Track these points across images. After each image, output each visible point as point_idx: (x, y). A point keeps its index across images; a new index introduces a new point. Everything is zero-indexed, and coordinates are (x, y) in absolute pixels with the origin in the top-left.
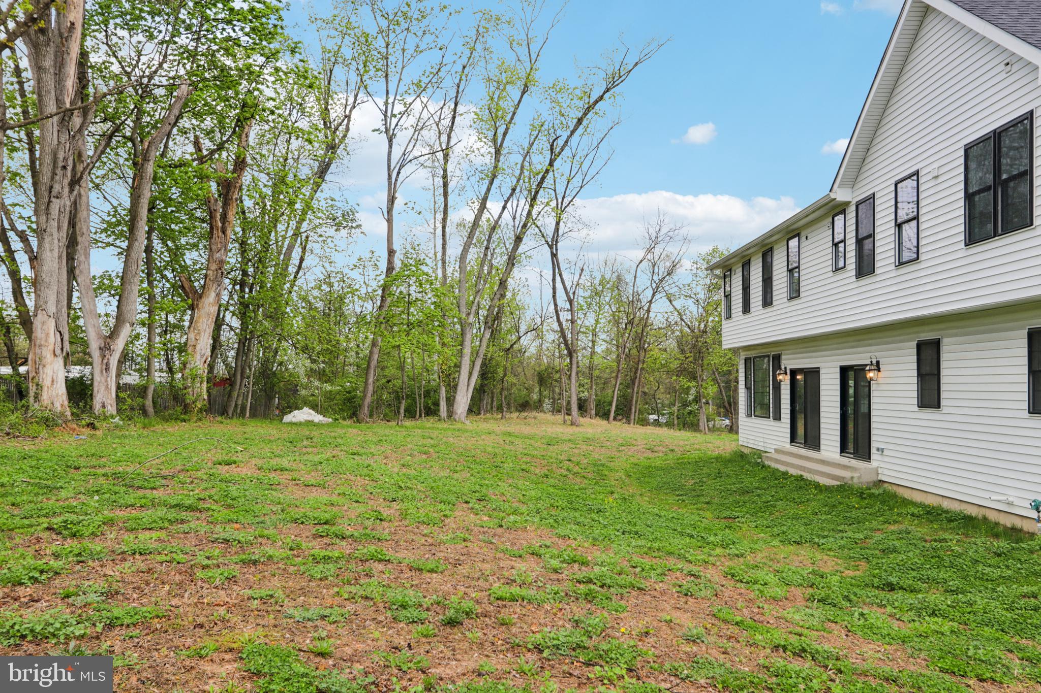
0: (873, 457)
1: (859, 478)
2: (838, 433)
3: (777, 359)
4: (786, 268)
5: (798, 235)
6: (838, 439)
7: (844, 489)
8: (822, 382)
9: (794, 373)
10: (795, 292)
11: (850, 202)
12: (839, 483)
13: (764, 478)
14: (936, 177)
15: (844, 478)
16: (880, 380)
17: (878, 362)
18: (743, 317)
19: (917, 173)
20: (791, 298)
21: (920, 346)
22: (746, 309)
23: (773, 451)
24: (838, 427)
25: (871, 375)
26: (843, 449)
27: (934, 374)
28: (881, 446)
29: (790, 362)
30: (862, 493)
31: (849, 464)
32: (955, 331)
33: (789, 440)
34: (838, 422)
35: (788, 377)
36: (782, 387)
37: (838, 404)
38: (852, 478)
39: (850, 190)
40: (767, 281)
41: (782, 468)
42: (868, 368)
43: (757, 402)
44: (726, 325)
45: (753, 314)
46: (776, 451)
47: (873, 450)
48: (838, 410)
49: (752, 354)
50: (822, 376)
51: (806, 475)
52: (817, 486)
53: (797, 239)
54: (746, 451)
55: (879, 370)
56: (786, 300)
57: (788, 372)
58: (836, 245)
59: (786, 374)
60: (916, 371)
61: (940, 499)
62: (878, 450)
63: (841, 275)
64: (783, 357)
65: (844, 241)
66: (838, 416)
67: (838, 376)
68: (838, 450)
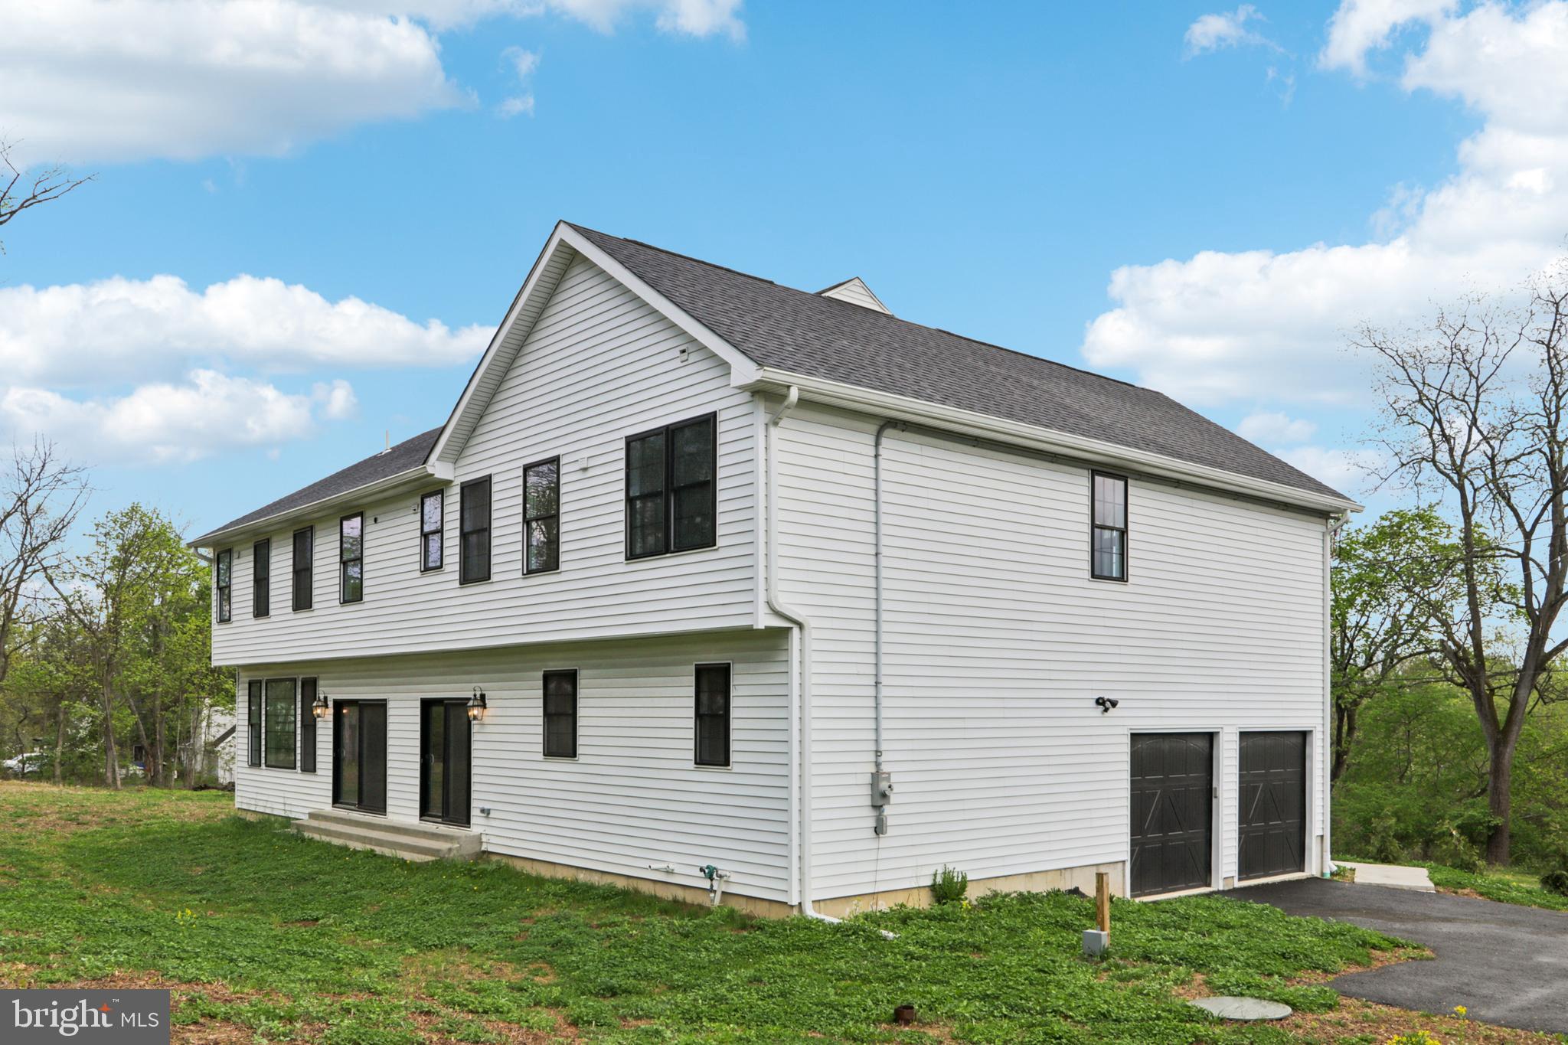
0: (473, 820)
1: (458, 849)
2: (418, 790)
3: (310, 686)
4: (338, 559)
5: (361, 514)
6: (417, 797)
7: (441, 865)
8: (390, 720)
9: (339, 705)
10: (352, 593)
11: (451, 482)
12: (433, 858)
13: (317, 858)
14: (585, 469)
15: (438, 851)
16: (486, 720)
17: (483, 697)
18: (253, 621)
19: (556, 460)
20: (345, 602)
21: (547, 678)
22: (261, 608)
23: (306, 817)
24: (418, 782)
25: (475, 712)
26: (425, 811)
27: (567, 715)
28: (487, 806)
29: (331, 690)
30: (470, 870)
31: (436, 831)
32: (600, 661)
33: (330, 800)
34: (418, 774)
35: (330, 711)
36: (320, 724)
37: (418, 751)
38: (450, 850)
39: (451, 466)
40: (303, 574)
41: (336, 842)
42: (471, 703)
43: (272, 744)
44: (218, 631)
45: (273, 619)
46: (312, 816)
47: (475, 812)
48: (418, 758)
49: (264, 676)
50: (390, 712)
51: (378, 850)
52: (403, 863)
53: (359, 518)
54: (250, 818)
55: (484, 706)
56: (337, 603)
57: (331, 704)
58: (425, 536)
59: (326, 706)
60: (542, 710)
61: (573, 872)
62: (483, 811)
63: (433, 578)
64: (321, 683)
65: (440, 531)
66: (418, 766)
67: (418, 712)
68: (417, 812)
